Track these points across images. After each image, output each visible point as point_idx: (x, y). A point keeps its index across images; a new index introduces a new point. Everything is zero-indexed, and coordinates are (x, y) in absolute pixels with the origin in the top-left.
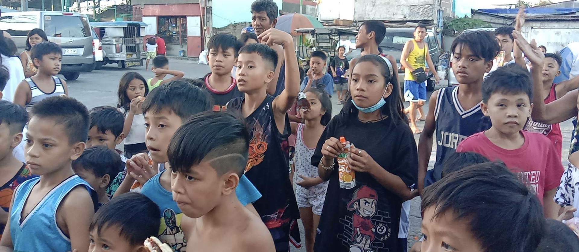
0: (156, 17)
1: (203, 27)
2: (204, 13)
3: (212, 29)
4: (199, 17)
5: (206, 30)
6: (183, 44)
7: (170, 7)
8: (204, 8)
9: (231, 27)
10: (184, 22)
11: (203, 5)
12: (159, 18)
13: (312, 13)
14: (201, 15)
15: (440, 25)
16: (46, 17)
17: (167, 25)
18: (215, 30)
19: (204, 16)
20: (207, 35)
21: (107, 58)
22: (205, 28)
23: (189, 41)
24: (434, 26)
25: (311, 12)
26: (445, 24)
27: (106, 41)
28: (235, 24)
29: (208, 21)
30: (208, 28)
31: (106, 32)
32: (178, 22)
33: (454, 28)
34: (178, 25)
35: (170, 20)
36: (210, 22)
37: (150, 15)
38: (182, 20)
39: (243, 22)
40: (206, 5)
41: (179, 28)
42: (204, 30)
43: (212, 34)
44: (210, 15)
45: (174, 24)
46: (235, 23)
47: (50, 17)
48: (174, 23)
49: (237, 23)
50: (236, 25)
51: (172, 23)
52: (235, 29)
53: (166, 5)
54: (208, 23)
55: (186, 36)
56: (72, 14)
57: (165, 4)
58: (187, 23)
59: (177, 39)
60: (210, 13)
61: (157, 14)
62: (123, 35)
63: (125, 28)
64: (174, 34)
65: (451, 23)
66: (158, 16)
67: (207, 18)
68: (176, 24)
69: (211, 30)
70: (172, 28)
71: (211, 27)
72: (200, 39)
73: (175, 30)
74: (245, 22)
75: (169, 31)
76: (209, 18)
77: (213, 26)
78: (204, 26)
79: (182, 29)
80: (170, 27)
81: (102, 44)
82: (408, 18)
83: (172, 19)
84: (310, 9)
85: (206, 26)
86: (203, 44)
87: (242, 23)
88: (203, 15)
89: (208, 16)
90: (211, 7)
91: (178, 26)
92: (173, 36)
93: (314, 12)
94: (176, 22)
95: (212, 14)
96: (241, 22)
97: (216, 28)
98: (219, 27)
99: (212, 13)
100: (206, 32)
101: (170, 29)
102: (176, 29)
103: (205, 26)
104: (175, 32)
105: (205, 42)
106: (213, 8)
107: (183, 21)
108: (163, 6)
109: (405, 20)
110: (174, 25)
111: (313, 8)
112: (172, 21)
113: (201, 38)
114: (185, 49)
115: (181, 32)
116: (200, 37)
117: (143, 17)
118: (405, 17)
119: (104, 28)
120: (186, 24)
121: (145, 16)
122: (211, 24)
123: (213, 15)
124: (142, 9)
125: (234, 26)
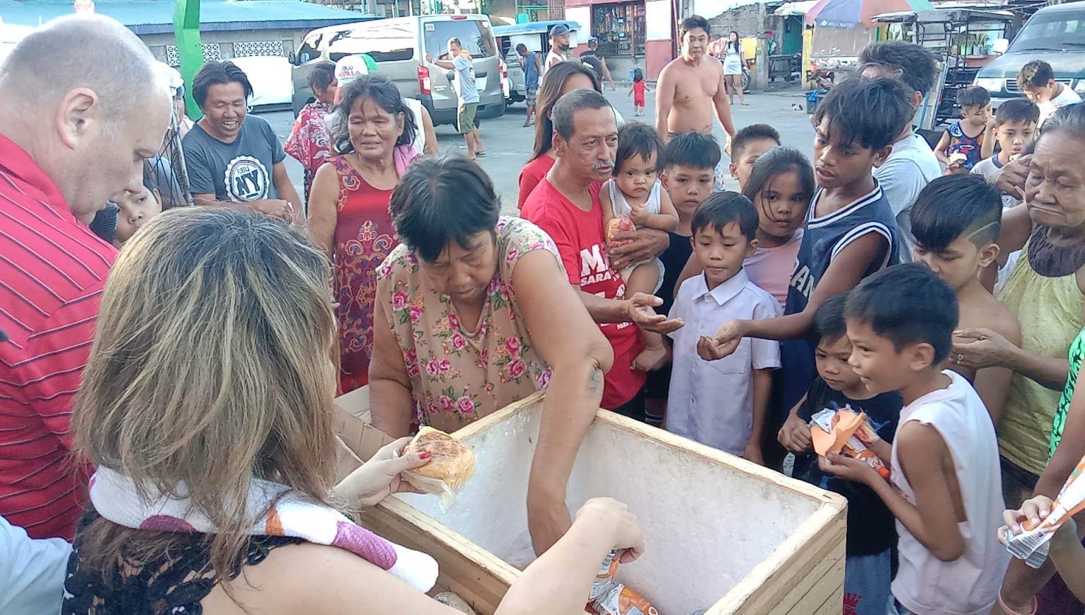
0: (589, 8)
1: (676, 20)
6: (637, 56)
9: (729, 16)
10: (639, 13)
12: (594, 8)
16: (426, 25)
17: (608, 21)
21: (516, 91)
23: (649, 50)
27: (512, 61)
28: (737, 9)
29: (686, 5)
31: (512, 44)
32: (628, 13)
34: (628, 19)
35: (613, 11)
36: (690, 8)
37: (579, 4)
38: (635, 10)
39: (753, 4)
41: (630, 26)
45: (621, 18)
46: (738, 7)
47: (433, 25)
48: (621, 16)
49: (740, 7)
50: (739, 11)
51: (618, 17)
52: (737, 20)
54: (686, 11)
55: (644, 39)
56: (466, 18)
58: (645, 14)
59: (626, 48)
61: (591, 2)
62: (540, 49)
63: (544, 33)
64: (621, 39)
66: (593, 5)
67: (685, 2)
68: (625, 20)
70: (618, 27)
72: (671, 43)
73: (623, 29)
74: (758, 4)
75: (613, 32)
76: (688, 0)
78: (678, 18)
79: (636, 27)
80: (614, 26)
81: (508, 67)
83: (617, 9)
85: (683, 17)
86: (675, 53)
87: (751, 5)
91: (629, 22)
92: (618, 41)
94: (625, 13)
96: (749, 4)
101: (614, 28)
102: (626, 27)
104: (622, 35)
105: (679, 50)
107: (637, 12)
110: (622, 21)
112: (618, 14)
113: (673, 43)
114: (641, 66)
115: (635, 32)
116: (670, 40)
117: (566, 11)
119: (508, 38)
120: (644, 17)
121: (569, 6)
125: (736, 12)
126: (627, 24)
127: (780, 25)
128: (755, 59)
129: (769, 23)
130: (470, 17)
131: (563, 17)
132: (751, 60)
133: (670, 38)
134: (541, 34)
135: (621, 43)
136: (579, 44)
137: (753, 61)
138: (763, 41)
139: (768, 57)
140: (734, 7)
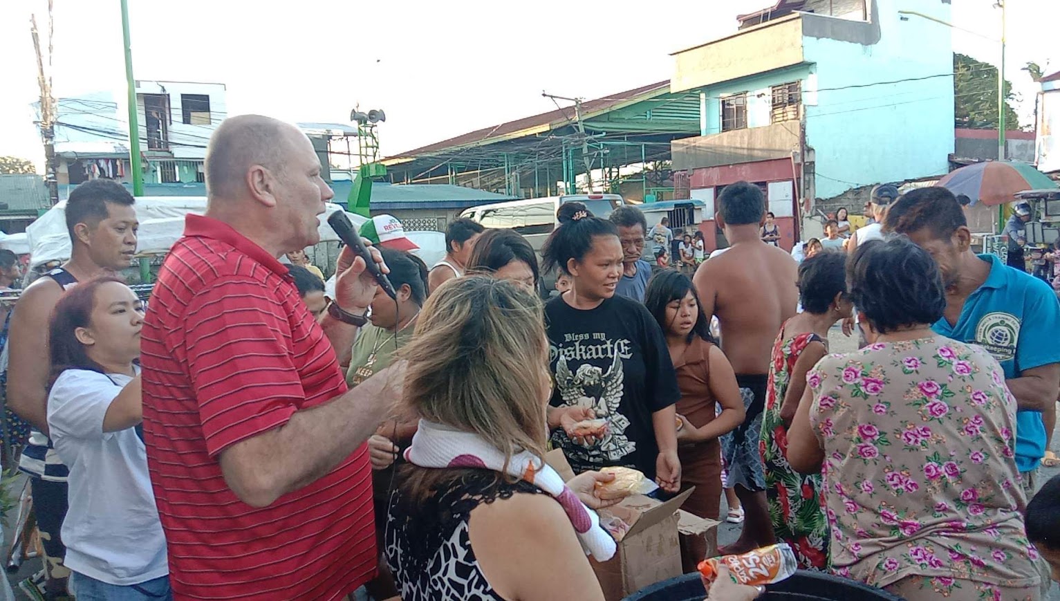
0: (712, 189)
1: (797, 199)
2: (798, 174)
3: (814, 201)
4: (791, 182)
5: (803, 204)
7: (738, 169)
8: (799, 165)
9: (850, 196)
11: (799, 160)
13: (1022, 154)
14: (793, 179)
18: (820, 203)
19: (799, 178)
20: (805, 212)
22: (801, 201)
25: (1019, 153)
28: (858, 189)
29: (807, 189)
30: (808, 201)
36: (811, 188)
37: (704, 185)
40: (803, 160)
42: (800, 204)
43: (814, 211)
44: (812, 177)
46: (859, 187)
49: (861, 188)
50: (860, 190)
52: (859, 199)
53: (731, 167)
54: (807, 191)
56: (602, 197)
57: (729, 165)
58: (767, 194)
60: (810, 173)
61: (715, 184)
66: (716, 186)
67: (806, 183)
69: (813, 204)
71: (812, 198)
72: (792, 220)
76: (809, 181)
77: (817, 196)
78: (800, 198)
84: (1017, 146)
85: (804, 197)
86: (797, 228)
88: (797, 178)
89: (807, 178)
90: (813, 162)
93: (1026, 152)
95: (814, 176)
97: (821, 200)
98: (828, 197)
99: (814, 173)
100: (803, 208)
103: (802, 196)
105: (800, 226)
106: (816, 163)
108: (726, 168)
111: (1022, 145)
113: (795, 219)
116: (791, 217)
117: (691, 191)
121: (694, 188)
122: (812, 193)
123: (816, 176)
124: (689, 176)
125: (856, 192)
130: (605, 197)
131: (688, 196)
133: (792, 215)
134: (668, 211)
136: (703, 221)
140: (855, 187)
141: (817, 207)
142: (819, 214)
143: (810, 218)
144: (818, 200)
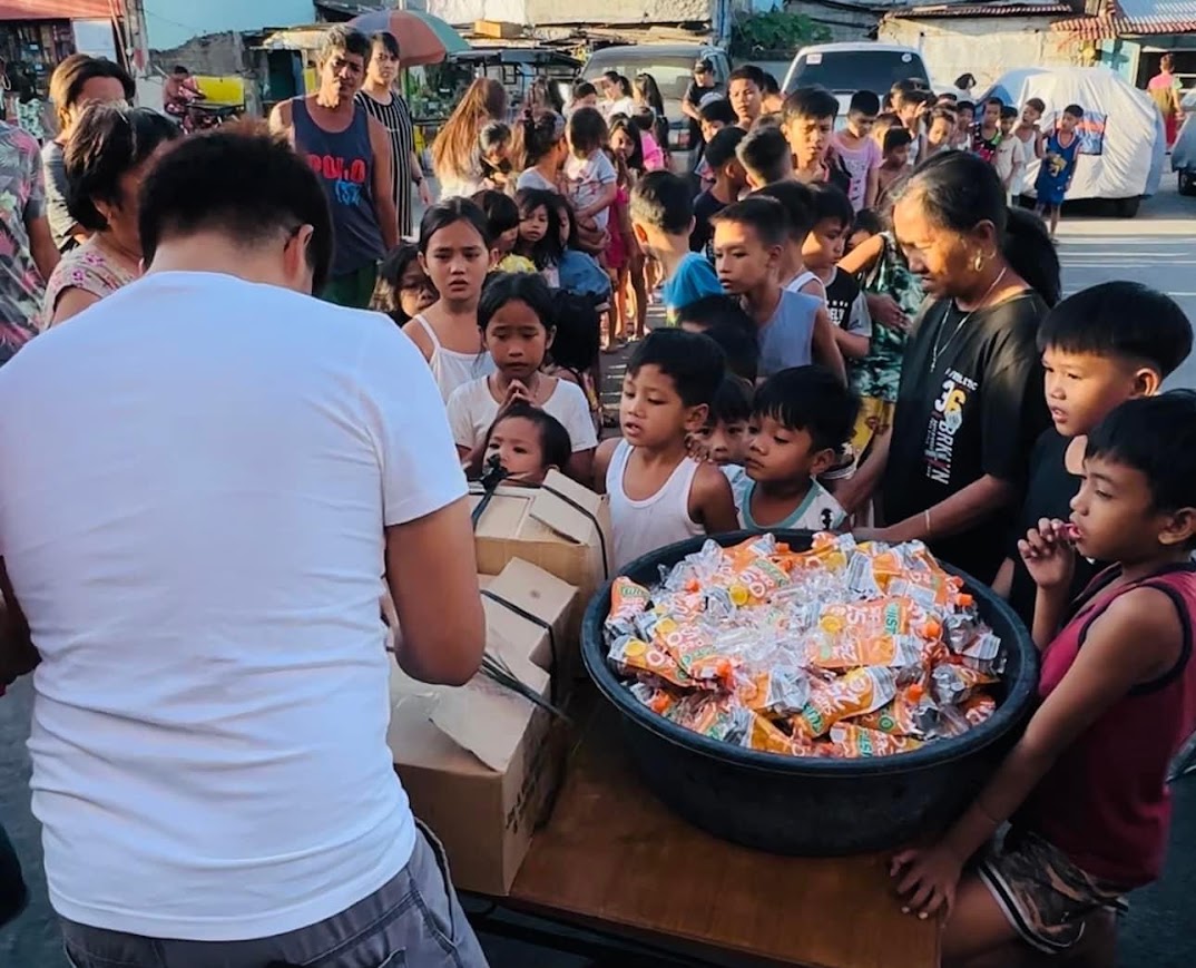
1: (122, 48)
2: (119, 9)
3: (148, 53)
4: (109, 22)
5: (133, 55)
9: (196, 47)
10: (63, 37)
14: (112, 17)
15: (725, 33)
17: (12, 45)
18: (155, 56)
20: (138, 71)
22: (129, 52)
24: (714, 34)
26: (733, 29)
28: (204, 38)
29: (135, 34)
30: (139, 52)
32: (43, 36)
33: (755, 36)
34: (46, 44)
35: (19, 33)
36: (142, 33)
38: (56, 32)
39: (224, 31)
41: (49, 55)
42: (127, 56)
43: (150, 68)
44: (141, 16)
45: (34, 44)
46: (206, 35)
48: (34, 40)
49: (209, 36)
50: (208, 40)
51: (29, 41)
52: (207, 53)
54: (135, 37)
58: (73, 37)
60: (138, 9)
65: (748, 28)
68: (39, 43)
69: (146, 58)
71: (144, 49)
73: (39, 58)
74: (230, 32)
75: (26, 63)
76: (137, 22)
77: (151, 46)
78: (126, 47)
80: (23, 53)
82: (653, 18)
83: (26, 30)
85: (132, 45)
88: (118, 17)
89: (131, 18)
91: (48, 49)
94: (39, 35)
95: (143, 14)
96: (220, 32)
97: (157, 52)
98: (167, 48)
99: (142, 10)
100: (132, 63)
101: (24, 56)
102: (43, 56)
103: (129, 45)
104: (42, 67)
107: (59, 35)
109: (646, 21)
110: (35, 47)
112: (27, 36)
118: (646, 15)
120: (70, 43)
122: (144, 41)
123: (146, 14)
125: (205, 42)
126: (46, 53)
127: (264, 62)
128: (245, 105)
129: (249, 57)
132: (239, 106)
135: (40, 79)
137: (242, 108)
138: (252, 82)
139: (261, 104)
140: (201, 35)
141: (152, 63)
142: (160, 74)
143: (146, 78)
144: (152, 53)
